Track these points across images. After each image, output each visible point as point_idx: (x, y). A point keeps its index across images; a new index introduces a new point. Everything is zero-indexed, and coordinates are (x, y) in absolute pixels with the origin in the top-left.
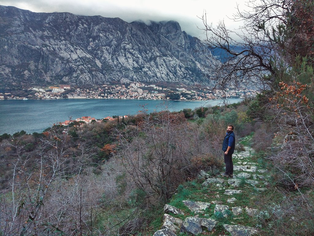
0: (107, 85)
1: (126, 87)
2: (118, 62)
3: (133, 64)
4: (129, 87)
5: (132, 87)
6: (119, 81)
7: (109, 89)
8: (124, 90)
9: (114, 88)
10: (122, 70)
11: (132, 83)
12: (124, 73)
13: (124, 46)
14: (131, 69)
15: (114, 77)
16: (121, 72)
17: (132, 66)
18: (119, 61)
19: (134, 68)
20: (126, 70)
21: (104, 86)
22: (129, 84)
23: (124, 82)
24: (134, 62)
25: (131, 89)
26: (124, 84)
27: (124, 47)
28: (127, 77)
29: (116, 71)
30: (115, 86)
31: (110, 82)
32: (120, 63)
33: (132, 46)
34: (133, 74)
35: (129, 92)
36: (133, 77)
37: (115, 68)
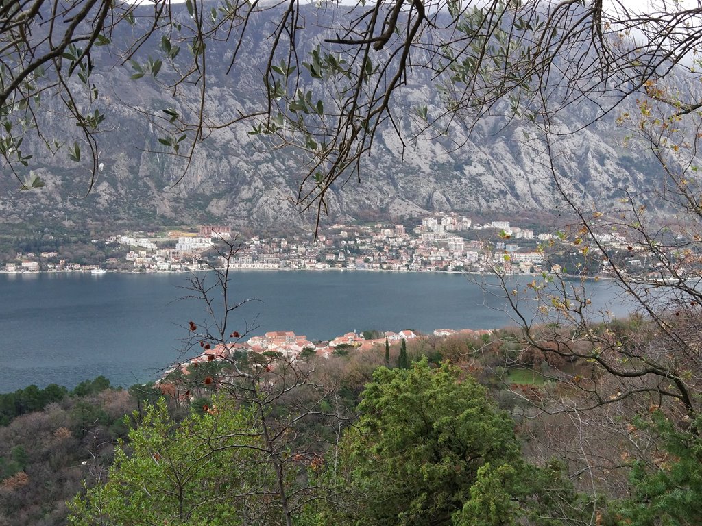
0: (346, 224)
1: (409, 230)
2: (382, 146)
3: (433, 152)
4: (417, 231)
5: (430, 230)
6: (384, 210)
7: (350, 238)
8: (401, 240)
9: (366, 234)
10: (397, 173)
11: (428, 216)
12: (401, 183)
13: (402, 96)
14: (426, 169)
15: (368, 199)
16: (393, 179)
17: (430, 159)
18: (384, 145)
19: (434, 165)
20: (407, 174)
21: (335, 227)
22: (419, 222)
23: (400, 214)
24: (434, 144)
25: (423, 237)
26: (401, 220)
27: (404, 97)
28: (410, 196)
29: (375, 177)
30: (373, 228)
31: (355, 215)
32: (388, 151)
33: (431, 92)
34: (432, 185)
35: (416, 247)
36: (431, 196)
37: (372, 167)
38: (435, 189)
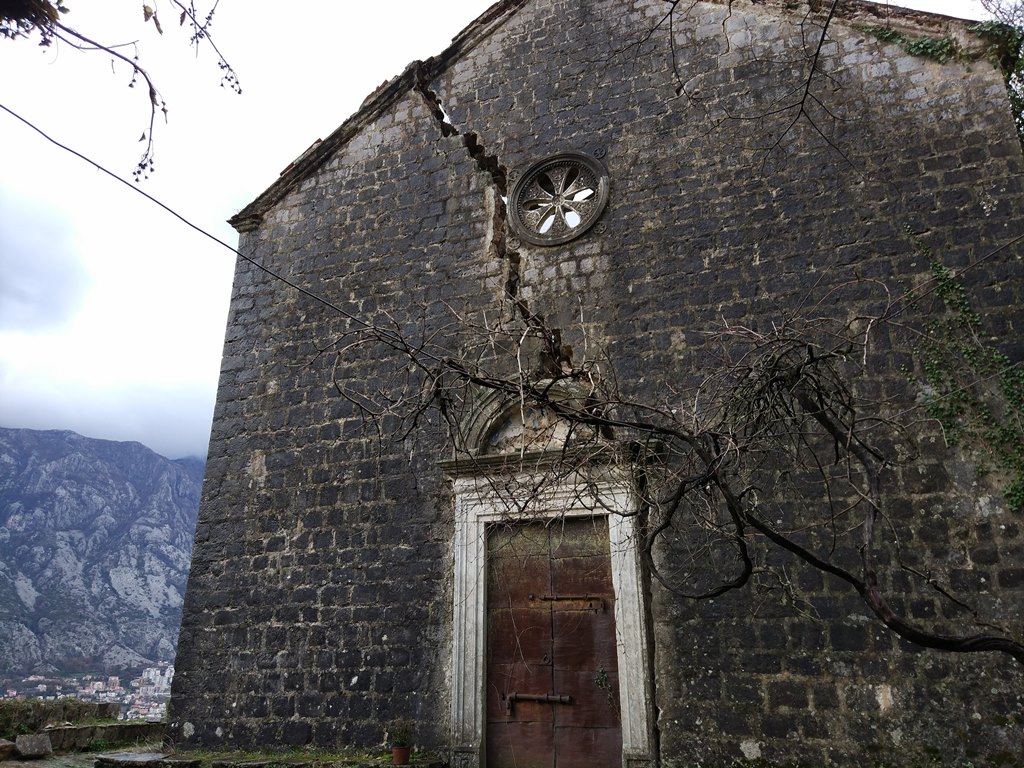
0: (47, 675)
1: (125, 684)
2: (107, 586)
3: (166, 595)
4: (134, 684)
5: (150, 683)
6: (97, 659)
7: (50, 692)
8: (113, 694)
9: (71, 687)
10: (120, 617)
11: (150, 666)
12: (123, 628)
13: (139, 534)
14: (155, 613)
15: (79, 645)
16: (114, 623)
17: (161, 602)
18: (110, 584)
19: (164, 609)
20: (132, 618)
21: (32, 678)
22: (138, 672)
23: (116, 664)
24: (168, 586)
25: (141, 692)
26: (116, 671)
27: (142, 535)
28: (131, 643)
29: (93, 620)
30: (80, 680)
31: (59, 664)
32: (114, 592)
33: (172, 532)
34: (160, 631)
35: (132, 703)
36: (156, 643)
37: (91, 608)
38: (162, 636)
